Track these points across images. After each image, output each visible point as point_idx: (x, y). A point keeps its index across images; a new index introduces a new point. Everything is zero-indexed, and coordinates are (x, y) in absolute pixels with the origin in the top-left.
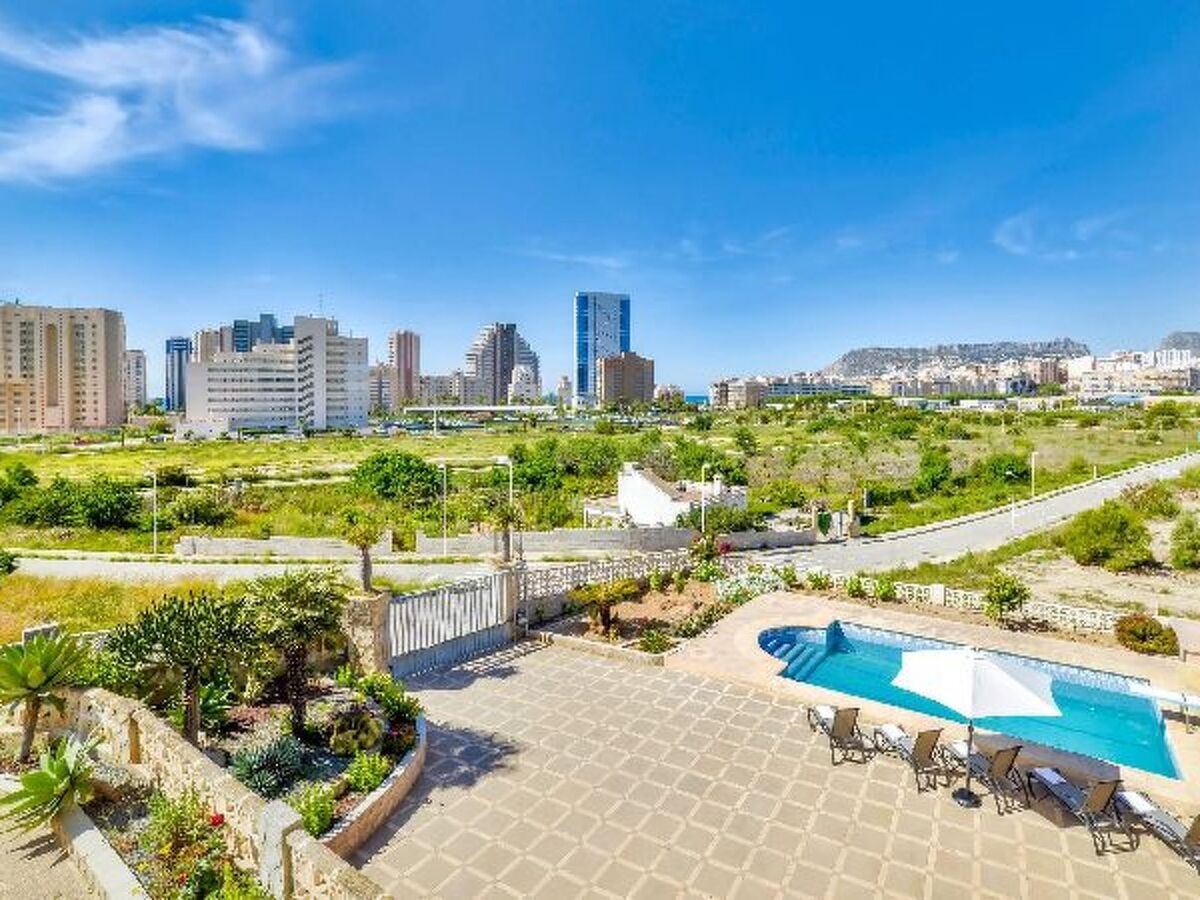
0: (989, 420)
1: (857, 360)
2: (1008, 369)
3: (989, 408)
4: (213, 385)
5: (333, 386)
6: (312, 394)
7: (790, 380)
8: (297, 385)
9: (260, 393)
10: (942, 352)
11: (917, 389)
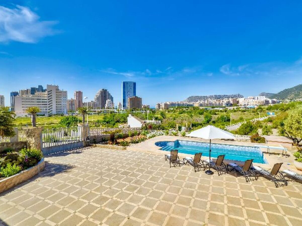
0: (221, 111)
1: (191, 99)
2: (225, 101)
3: (221, 109)
4: (23, 103)
5: (57, 103)
6: (52, 105)
7: (175, 103)
8: (48, 103)
9: (37, 105)
10: (211, 97)
11: (205, 105)
